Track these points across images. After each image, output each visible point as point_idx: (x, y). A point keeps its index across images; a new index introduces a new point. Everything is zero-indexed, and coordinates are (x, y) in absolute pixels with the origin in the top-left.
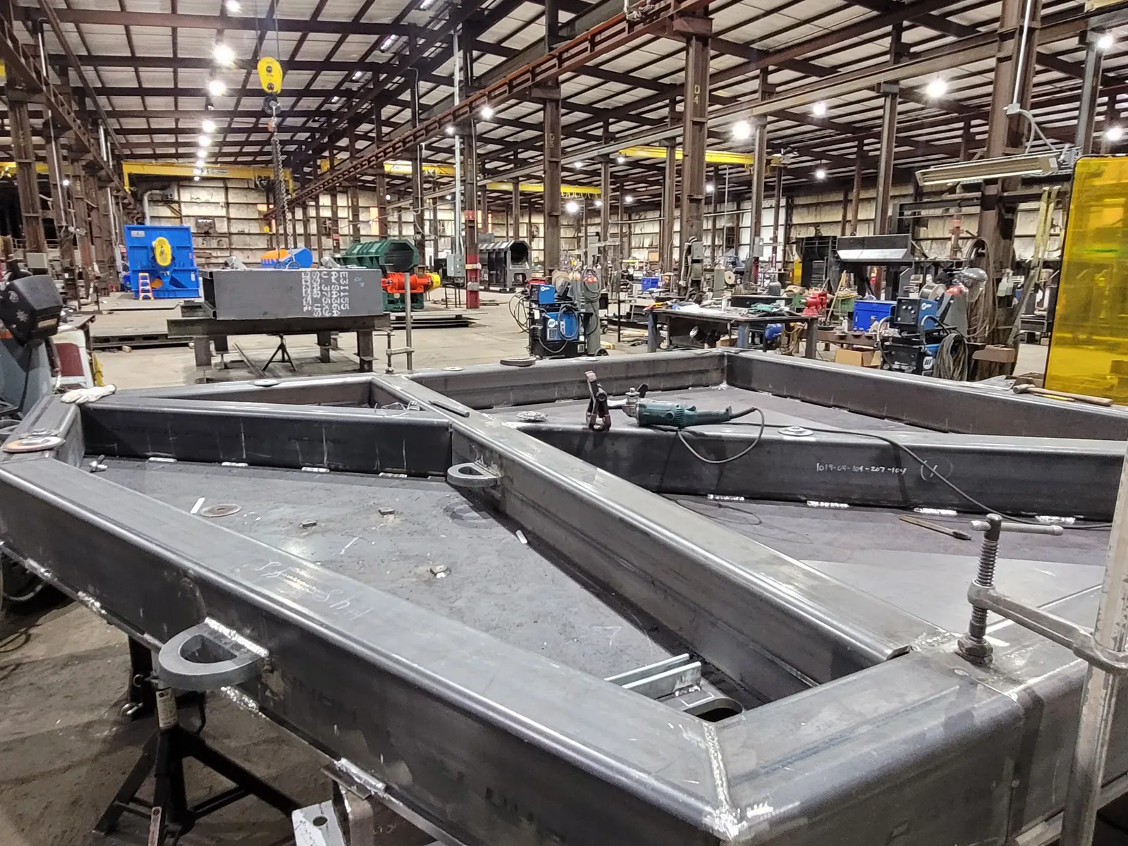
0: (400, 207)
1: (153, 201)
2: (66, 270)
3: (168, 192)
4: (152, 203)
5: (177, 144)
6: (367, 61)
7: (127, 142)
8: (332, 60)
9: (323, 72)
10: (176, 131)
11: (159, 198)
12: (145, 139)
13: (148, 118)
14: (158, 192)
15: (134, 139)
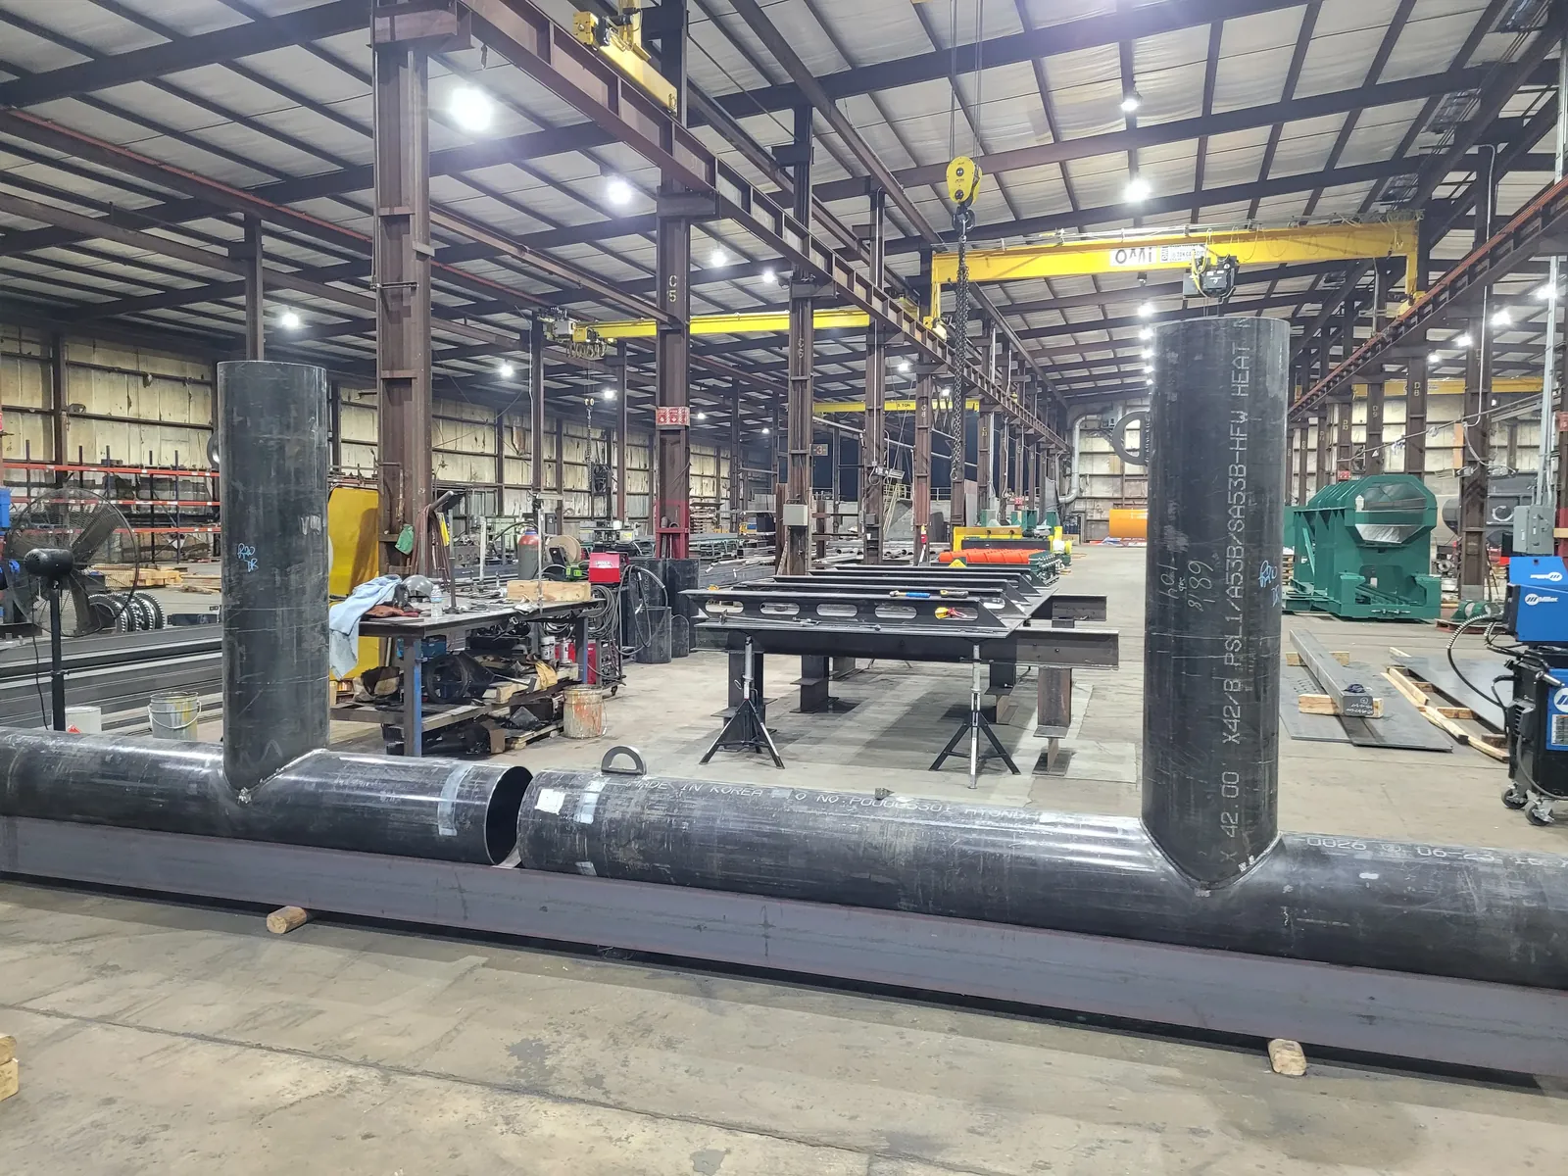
0: (1515, 418)
1: (1087, 431)
2: (869, 529)
3: (1108, 417)
4: (1085, 434)
5: (1113, 344)
6: (1407, 155)
7: (1043, 347)
8: (1338, 166)
9: (1327, 191)
10: (1105, 324)
11: (1095, 425)
12: (1066, 340)
13: (1061, 309)
14: (1095, 417)
15: (1050, 341)
